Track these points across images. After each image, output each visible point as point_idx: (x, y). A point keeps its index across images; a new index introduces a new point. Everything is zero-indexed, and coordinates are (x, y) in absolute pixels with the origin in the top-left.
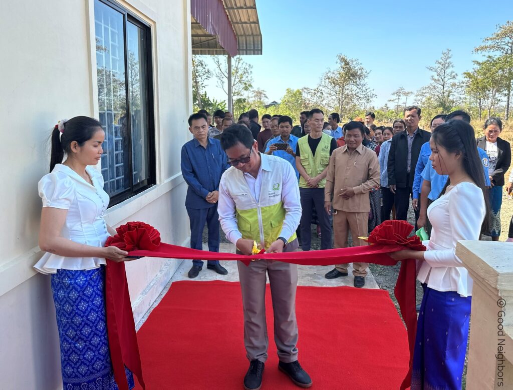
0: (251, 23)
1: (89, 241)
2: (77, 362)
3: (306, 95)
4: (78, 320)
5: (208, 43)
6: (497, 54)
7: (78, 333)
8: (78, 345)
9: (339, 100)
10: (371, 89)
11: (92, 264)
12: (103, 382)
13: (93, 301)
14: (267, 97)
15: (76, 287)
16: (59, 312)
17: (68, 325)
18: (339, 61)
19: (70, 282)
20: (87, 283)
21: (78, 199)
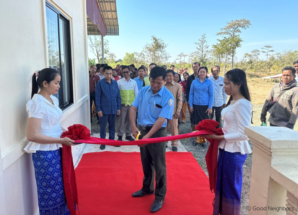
0: (113, 19)
1: (53, 135)
2: (48, 199)
3: (136, 56)
4: (48, 177)
5: (90, 29)
6: (227, 36)
7: (48, 184)
8: (48, 190)
9: (153, 59)
10: (168, 53)
11: (55, 147)
12: (61, 209)
13: (56, 166)
14: (116, 57)
15: (47, 159)
16: (37, 173)
17: (43, 180)
18: (152, 39)
19: (43, 157)
20: (53, 157)
21: (48, 113)
